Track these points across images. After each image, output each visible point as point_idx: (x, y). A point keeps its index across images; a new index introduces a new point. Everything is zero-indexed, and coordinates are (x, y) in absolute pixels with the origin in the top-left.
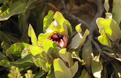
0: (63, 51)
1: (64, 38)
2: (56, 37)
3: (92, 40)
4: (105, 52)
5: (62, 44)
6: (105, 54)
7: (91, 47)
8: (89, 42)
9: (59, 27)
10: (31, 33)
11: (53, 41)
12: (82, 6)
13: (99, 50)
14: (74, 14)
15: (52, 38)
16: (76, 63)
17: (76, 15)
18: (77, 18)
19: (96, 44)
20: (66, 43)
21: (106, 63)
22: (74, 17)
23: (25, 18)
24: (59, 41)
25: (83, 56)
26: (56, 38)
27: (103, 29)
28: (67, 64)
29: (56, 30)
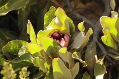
0: (63, 50)
1: (65, 37)
2: (57, 35)
3: (97, 41)
4: (110, 55)
5: (63, 43)
6: (110, 57)
7: (95, 48)
8: (93, 43)
9: (60, 24)
10: (30, 29)
11: (54, 39)
12: (88, 4)
13: (104, 52)
14: (79, 13)
15: (53, 36)
16: (78, 64)
17: (81, 14)
18: (82, 17)
19: (101, 45)
20: (67, 42)
21: (111, 66)
22: (78, 16)
23: (25, 15)
24: (60, 40)
25: (85, 58)
26: (57, 37)
27: (107, 28)
28: (67, 65)
29: (57, 28)
